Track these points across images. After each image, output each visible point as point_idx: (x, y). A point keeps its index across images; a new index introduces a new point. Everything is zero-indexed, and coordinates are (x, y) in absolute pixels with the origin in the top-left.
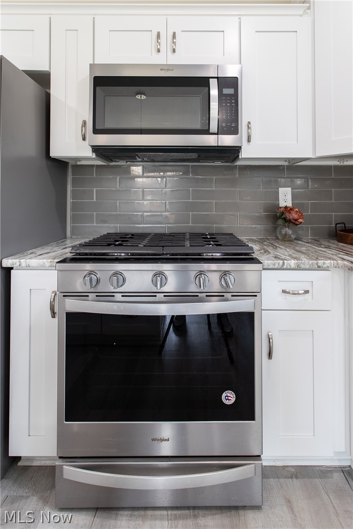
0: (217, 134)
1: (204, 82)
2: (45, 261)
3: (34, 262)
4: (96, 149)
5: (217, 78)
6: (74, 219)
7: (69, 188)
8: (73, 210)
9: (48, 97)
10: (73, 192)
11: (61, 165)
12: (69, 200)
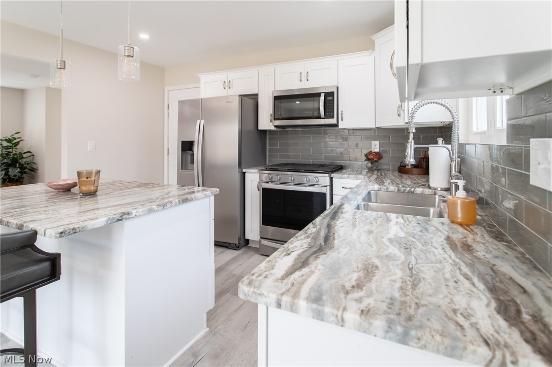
0: (325, 118)
1: (319, 95)
2: (256, 171)
3: (252, 171)
4: (275, 126)
5: (325, 93)
6: (270, 156)
7: (268, 142)
8: (269, 152)
9: (258, 102)
10: (269, 143)
11: (264, 132)
12: (268, 147)
